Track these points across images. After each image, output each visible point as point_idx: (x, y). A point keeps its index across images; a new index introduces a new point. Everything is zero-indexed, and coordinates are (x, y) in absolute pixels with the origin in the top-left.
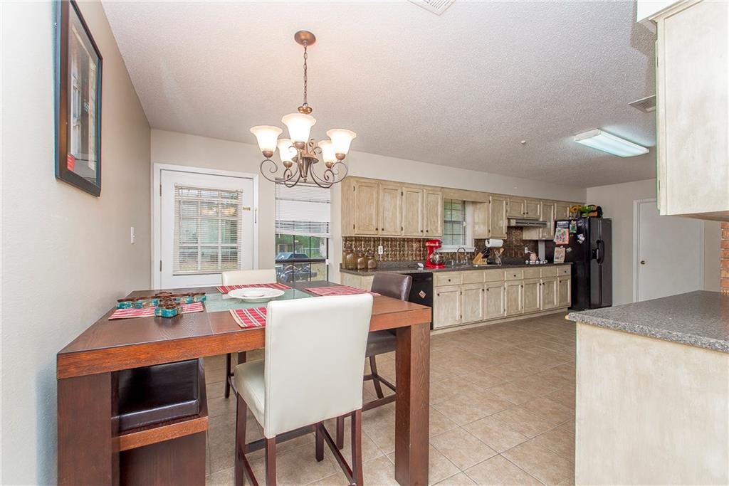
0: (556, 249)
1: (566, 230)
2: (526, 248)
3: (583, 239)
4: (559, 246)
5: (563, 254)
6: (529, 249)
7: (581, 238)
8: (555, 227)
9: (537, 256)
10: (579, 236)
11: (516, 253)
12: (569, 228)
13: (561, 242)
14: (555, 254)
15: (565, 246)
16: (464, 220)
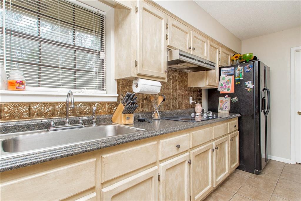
0: (221, 99)
1: (232, 78)
2: (191, 98)
3: (252, 86)
4: (224, 95)
5: (228, 104)
6: (193, 100)
7: (250, 85)
8: (220, 75)
9: (202, 106)
10: (247, 83)
11: (180, 104)
12: (234, 75)
13: (226, 91)
14: (220, 104)
15: (231, 95)
16: (102, 50)
